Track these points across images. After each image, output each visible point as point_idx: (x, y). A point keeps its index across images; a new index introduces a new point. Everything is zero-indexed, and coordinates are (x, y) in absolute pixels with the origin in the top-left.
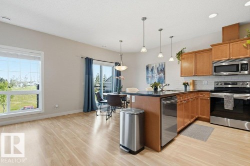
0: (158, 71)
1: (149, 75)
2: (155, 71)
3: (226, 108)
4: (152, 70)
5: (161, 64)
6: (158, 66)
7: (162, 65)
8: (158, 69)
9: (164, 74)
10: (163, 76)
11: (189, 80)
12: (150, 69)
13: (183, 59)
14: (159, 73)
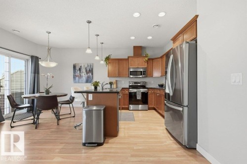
0: (86, 71)
1: (76, 74)
2: (83, 70)
3: (138, 98)
4: (80, 69)
5: (89, 65)
6: (86, 66)
7: (91, 66)
8: (86, 69)
9: (92, 74)
10: (91, 76)
11: (113, 80)
12: (77, 68)
13: (109, 63)
14: (87, 73)
